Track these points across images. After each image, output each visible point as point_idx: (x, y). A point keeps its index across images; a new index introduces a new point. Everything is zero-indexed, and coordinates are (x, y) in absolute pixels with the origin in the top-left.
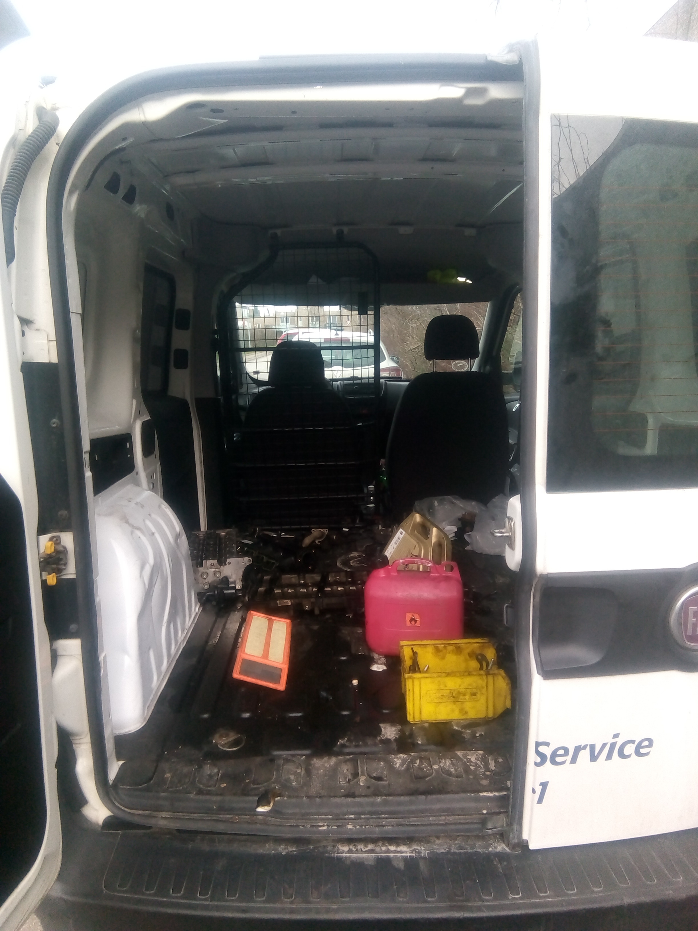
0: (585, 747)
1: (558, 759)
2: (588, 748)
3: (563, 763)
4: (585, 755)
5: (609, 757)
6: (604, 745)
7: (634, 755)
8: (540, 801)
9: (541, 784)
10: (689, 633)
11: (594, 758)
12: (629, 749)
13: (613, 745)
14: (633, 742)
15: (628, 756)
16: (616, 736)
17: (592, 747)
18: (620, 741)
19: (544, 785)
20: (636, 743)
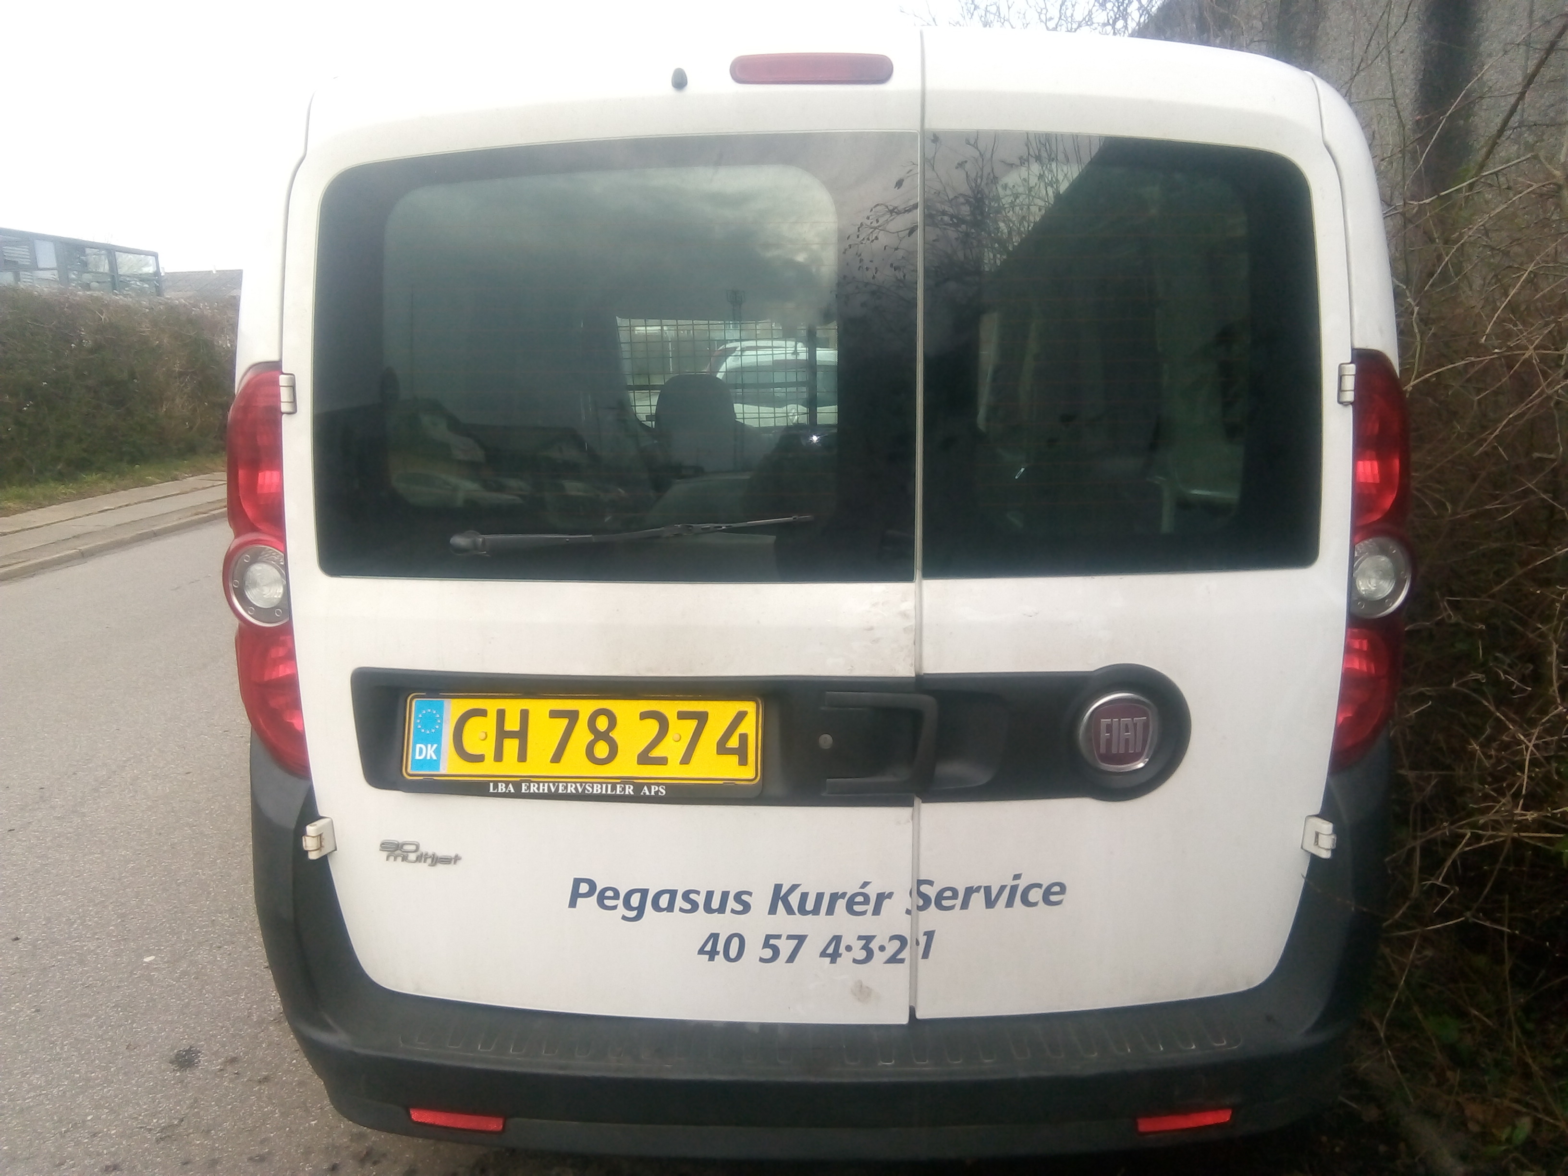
0: (978, 889)
1: (945, 903)
2: (982, 890)
4: (978, 899)
5: (1010, 903)
6: (1003, 888)
7: (1041, 903)
8: (926, 955)
9: (925, 934)
10: (1103, 750)
11: (990, 903)
12: (1035, 895)
13: (1014, 889)
14: (1039, 886)
15: (1035, 904)
16: (1017, 877)
17: (988, 890)
18: (1022, 884)
19: (930, 935)
20: (1044, 888)
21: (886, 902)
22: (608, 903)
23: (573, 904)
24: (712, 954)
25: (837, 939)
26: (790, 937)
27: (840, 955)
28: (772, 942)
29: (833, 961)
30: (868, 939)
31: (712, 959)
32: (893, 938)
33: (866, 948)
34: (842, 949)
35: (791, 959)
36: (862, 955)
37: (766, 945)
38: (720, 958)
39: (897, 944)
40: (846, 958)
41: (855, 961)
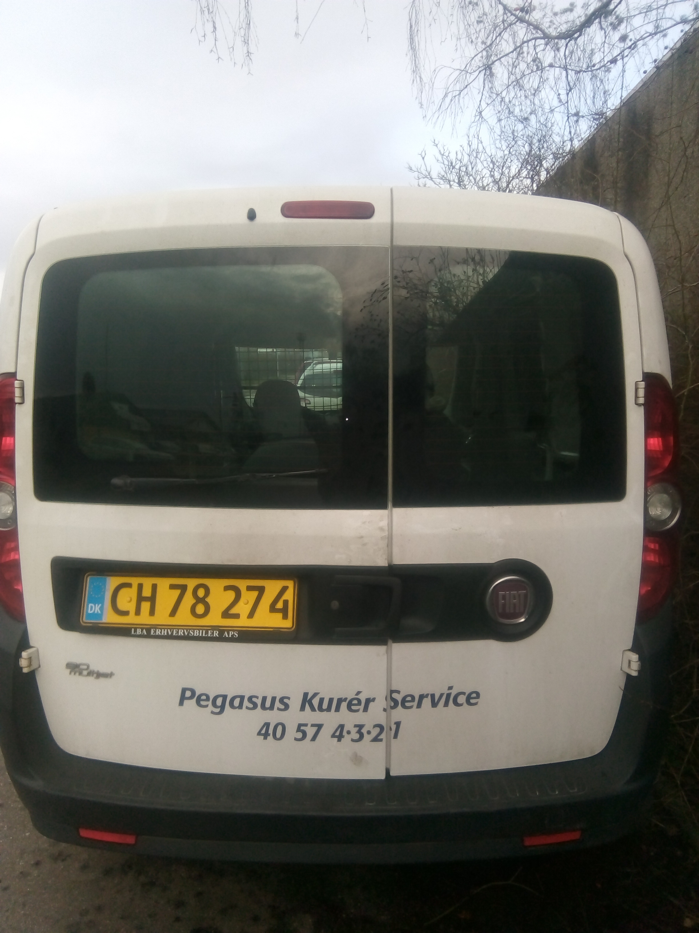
0: (427, 696)
1: (407, 704)
2: (429, 696)
3: (411, 707)
4: (427, 702)
5: (446, 704)
6: (441, 695)
7: (465, 704)
8: (396, 736)
9: (396, 723)
10: (500, 611)
12: (462, 699)
13: (449, 695)
14: (464, 693)
15: (461, 705)
16: (450, 688)
17: (433, 696)
18: (454, 692)
19: (398, 724)
20: (467, 694)
21: (371, 705)
22: (203, 703)
23: (181, 703)
24: (266, 736)
25: (342, 727)
26: (313, 725)
27: (343, 737)
28: (302, 728)
29: (339, 740)
30: (360, 727)
31: (265, 738)
32: (375, 726)
33: (360, 732)
34: (345, 733)
35: (314, 739)
36: (357, 736)
37: (299, 730)
38: (270, 738)
39: (378, 730)
40: (347, 739)
41: (353, 740)
